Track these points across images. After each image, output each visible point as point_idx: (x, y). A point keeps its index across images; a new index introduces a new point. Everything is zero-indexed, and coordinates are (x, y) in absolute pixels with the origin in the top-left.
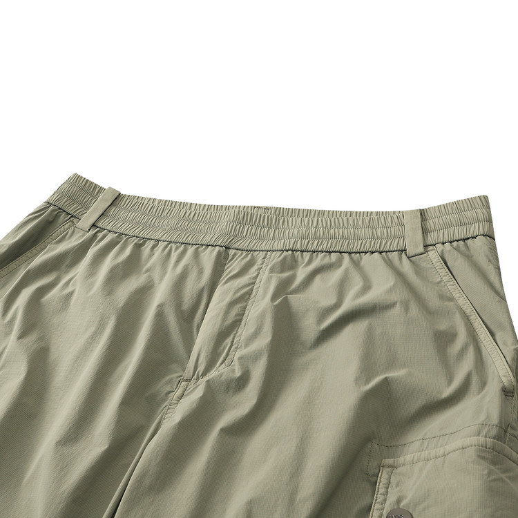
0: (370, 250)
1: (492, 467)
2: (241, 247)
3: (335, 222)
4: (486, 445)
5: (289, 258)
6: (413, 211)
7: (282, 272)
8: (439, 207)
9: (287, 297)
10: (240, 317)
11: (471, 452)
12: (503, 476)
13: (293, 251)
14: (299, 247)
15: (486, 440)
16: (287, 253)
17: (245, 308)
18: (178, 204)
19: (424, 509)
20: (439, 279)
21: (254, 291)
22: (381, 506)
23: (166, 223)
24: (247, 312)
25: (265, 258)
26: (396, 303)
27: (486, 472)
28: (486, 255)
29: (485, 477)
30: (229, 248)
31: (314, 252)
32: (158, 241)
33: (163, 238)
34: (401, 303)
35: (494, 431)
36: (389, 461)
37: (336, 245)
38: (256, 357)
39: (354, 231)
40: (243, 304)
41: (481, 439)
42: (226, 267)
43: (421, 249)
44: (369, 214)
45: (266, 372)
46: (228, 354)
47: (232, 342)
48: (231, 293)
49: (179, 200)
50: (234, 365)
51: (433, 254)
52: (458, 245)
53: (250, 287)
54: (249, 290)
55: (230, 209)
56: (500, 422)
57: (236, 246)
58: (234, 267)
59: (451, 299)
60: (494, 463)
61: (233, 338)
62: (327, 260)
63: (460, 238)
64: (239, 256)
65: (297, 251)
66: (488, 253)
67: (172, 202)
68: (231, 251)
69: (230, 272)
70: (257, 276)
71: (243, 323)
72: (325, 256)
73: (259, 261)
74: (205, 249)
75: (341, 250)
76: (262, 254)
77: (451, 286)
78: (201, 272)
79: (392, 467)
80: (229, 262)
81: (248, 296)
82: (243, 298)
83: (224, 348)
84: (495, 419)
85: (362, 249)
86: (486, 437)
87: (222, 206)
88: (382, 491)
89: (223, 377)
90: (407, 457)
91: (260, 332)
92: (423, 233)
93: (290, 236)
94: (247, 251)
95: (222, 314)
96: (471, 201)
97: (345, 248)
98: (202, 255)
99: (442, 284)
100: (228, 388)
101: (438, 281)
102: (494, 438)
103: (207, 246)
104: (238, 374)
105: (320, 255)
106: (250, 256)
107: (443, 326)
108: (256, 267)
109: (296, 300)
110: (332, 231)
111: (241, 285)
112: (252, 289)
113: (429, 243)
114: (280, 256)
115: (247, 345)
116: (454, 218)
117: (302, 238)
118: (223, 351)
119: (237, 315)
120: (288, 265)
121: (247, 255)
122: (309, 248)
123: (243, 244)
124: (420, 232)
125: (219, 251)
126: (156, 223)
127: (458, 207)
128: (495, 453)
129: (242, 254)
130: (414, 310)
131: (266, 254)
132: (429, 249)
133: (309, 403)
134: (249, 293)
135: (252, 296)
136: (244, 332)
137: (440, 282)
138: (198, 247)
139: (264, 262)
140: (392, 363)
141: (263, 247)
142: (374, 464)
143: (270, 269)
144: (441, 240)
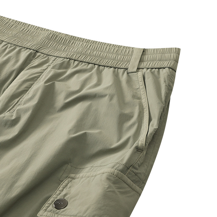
0: (110, 66)
1: (112, 185)
2: (44, 52)
3: (99, 48)
4: (114, 173)
5: (66, 62)
6: (140, 48)
7: (59, 69)
8: (154, 49)
9: (54, 82)
10: (27, 89)
11: (105, 176)
12: (116, 190)
13: (70, 59)
14: (74, 58)
15: (115, 171)
16: (66, 60)
17: (32, 84)
18: (22, 24)
19: (74, 201)
20: (138, 87)
21: (41, 77)
22: (56, 196)
23: (10, 32)
24: (32, 87)
25: (54, 60)
26: (107, 95)
27: (107, 186)
28: (164, 78)
29: (106, 189)
30: (38, 52)
31: (81, 62)
32: (3, 41)
33: (5, 41)
34: (109, 95)
35: (121, 167)
36: (72, 175)
37: (94, 60)
38: (26, 110)
39: (107, 55)
40: (32, 83)
41: (113, 170)
42: (32, 62)
43: (135, 70)
44: (120, 47)
45: (28, 119)
46: (13, 107)
47: (18, 101)
48: (27, 76)
49: (24, 21)
50: (14, 113)
51: (140, 74)
52: (154, 71)
53: (40, 74)
54: (38, 76)
55: (49, 31)
56: (126, 163)
57: (42, 51)
58: (36, 62)
59: (139, 98)
60: (114, 183)
61: (20, 99)
62: (85, 67)
63: (157, 67)
64: (41, 57)
65: (72, 60)
66: (166, 77)
67: (20, 22)
68: (38, 53)
69: (32, 65)
70: (46, 69)
71: (28, 92)
72: (85, 65)
73: (51, 62)
74: (25, 50)
75: (95, 63)
76: (54, 58)
77: (142, 92)
78: (17, 61)
79: (73, 178)
80: (35, 59)
81: (36, 79)
82: (33, 79)
83: (13, 104)
84: (125, 161)
85: (106, 65)
86: (116, 169)
87: (45, 29)
88: (60, 189)
89: (5, 118)
90: (81, 175)
91: (33, 98)
92: (140, 62)
93: (72, 51)
94: (47, 55)
95: (17, 86)
96: (171, 49)
97: (97, 63)
98: (22, 53)
99: (139, 90)
100: (6, 124)
101: (137, 88)
102: (120, 171)
103: (27, 49)
104: (14, 118)
105: (83, 64)
106: (47, 58)
107: (127, 111)
108: (47, 64)
109: (58, 85)
110: (95, 52)
111: (34, 72)
112: (40, 76)
113: (141, 67)
114: (62, 60)
115: (24, 104)
116: (158, 56)
117: (78, 53)
118: (12, 105)
119: (26, 87)
120: (65, 66)
121: (46, 57)
122: (79, 59)
123: (46, 51)
124: (138, 60)
125: (31, 53)
126: (6, 32)
127: (163, 51)
128: (117, 178)
129: (44, 56)
130: (115, 100)
131: (56, 58)
132: (140, 70)
133: (44, 139)
134: (38, 77)
135: (38, 79)
136: (26, 96)
137: (138, 89)
138: (22, 49)
139: (53, 62)
140: (94, 126)
141: (55, 55)
142: (65, 175)
143: (53, 66)
144: (147, 67)
